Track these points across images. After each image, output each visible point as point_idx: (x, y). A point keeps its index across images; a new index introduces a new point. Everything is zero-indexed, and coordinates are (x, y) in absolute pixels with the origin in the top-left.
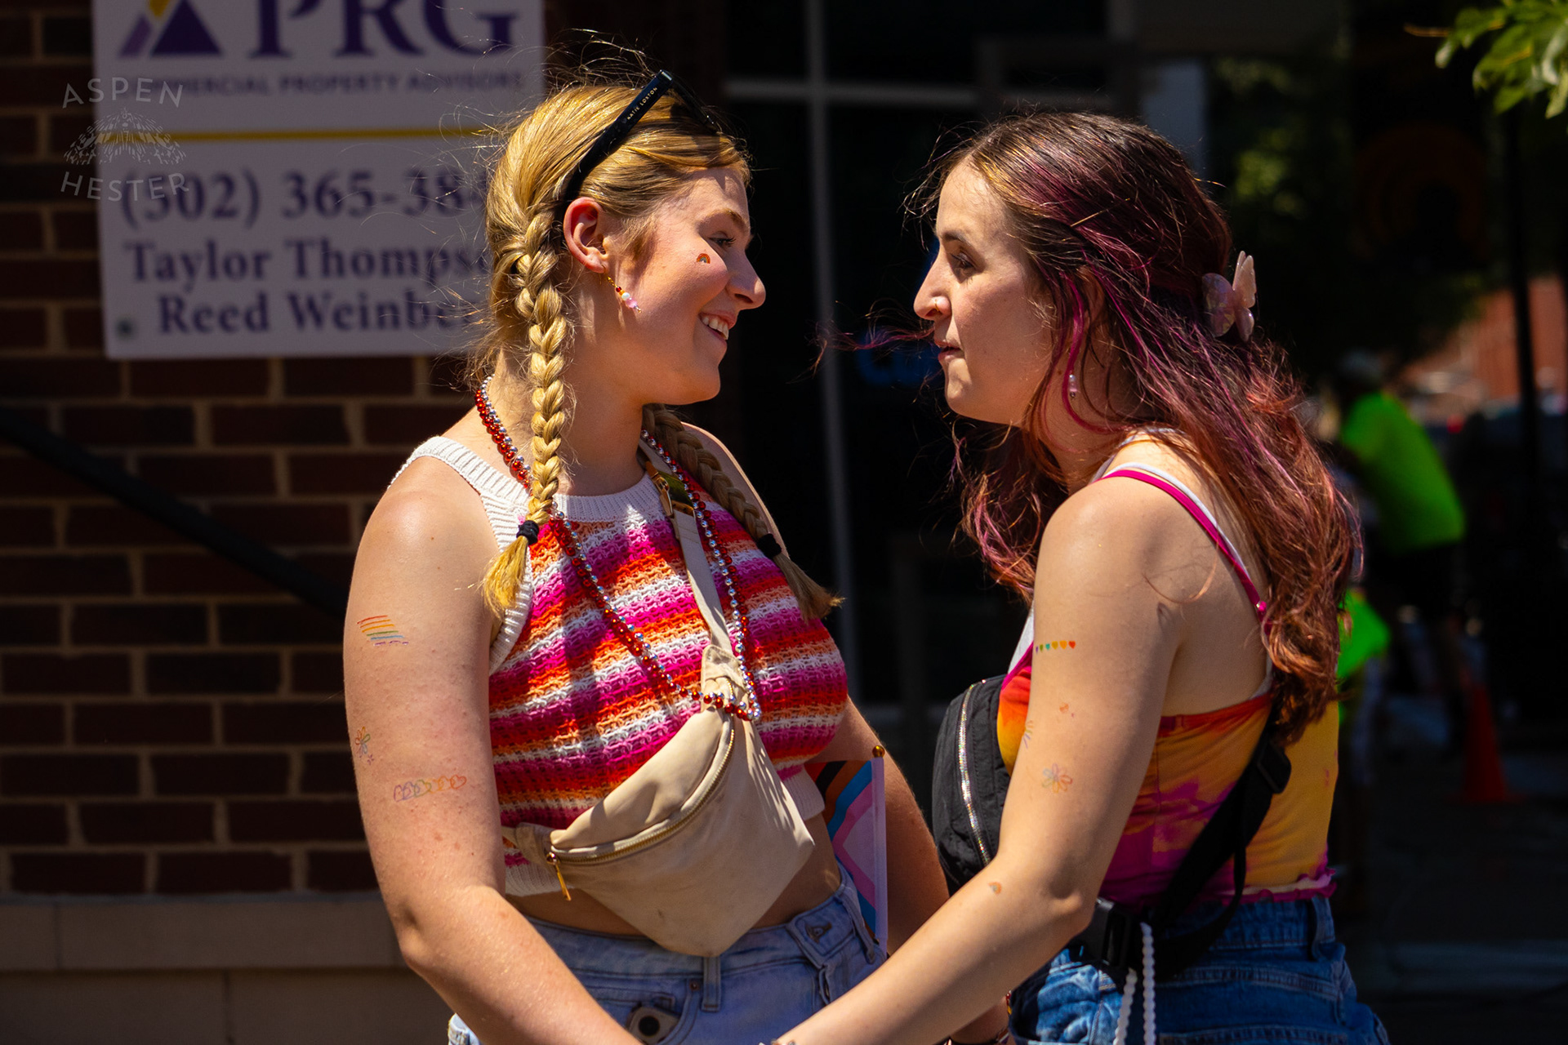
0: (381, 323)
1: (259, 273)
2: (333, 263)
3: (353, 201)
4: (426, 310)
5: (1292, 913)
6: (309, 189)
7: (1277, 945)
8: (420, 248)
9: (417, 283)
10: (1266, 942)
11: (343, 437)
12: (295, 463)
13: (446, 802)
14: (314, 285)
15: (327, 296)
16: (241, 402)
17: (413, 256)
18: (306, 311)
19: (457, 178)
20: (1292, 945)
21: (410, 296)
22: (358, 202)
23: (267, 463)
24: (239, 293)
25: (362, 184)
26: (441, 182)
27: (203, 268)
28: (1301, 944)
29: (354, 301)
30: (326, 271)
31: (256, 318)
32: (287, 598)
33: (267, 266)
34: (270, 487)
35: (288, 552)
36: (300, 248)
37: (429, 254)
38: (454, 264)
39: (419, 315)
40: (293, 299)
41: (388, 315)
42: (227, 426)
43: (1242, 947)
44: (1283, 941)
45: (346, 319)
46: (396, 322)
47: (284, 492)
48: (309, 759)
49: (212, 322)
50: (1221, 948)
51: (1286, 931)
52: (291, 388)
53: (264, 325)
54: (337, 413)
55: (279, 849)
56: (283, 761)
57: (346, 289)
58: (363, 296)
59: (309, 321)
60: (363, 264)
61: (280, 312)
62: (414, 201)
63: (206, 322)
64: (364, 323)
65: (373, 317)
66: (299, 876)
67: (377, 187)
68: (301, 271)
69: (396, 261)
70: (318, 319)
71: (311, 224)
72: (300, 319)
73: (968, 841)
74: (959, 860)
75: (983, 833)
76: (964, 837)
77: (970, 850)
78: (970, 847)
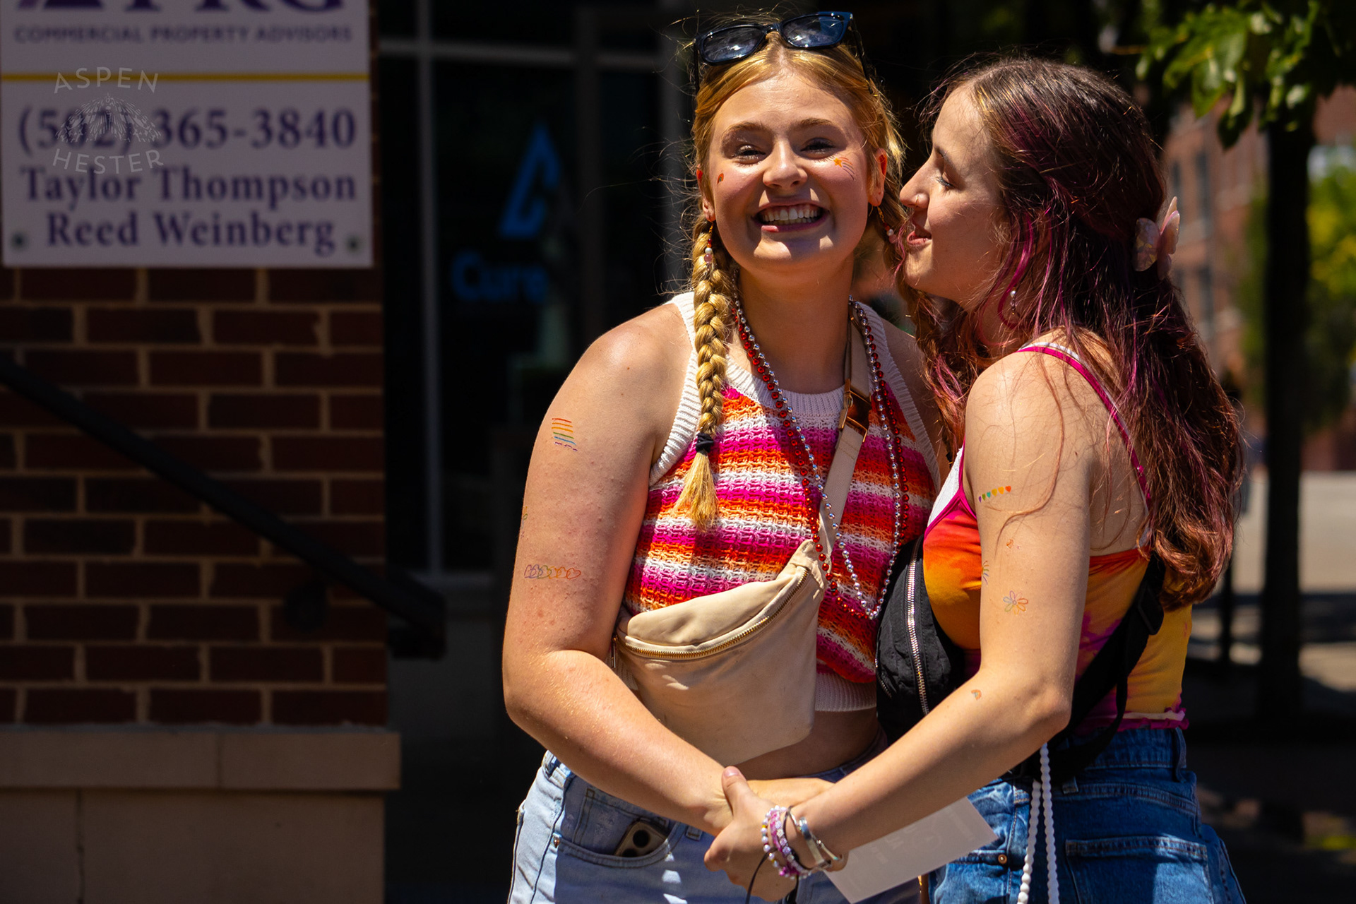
0: (231, 239)
1: (131, 194)
2: (192, 187)
3: (210, 134)
4: (267, 230)
5: (1162, 740)
6: (174, 124)
7: (1153, 766)
8: (265, 175)
9: (262, 206)
10: (1145, 762)
11: (195, 337)
12: (155, 358)
13: (557, 588)
14: (176, 206)
15: (187, 216)
16: (112, 305)
17: (259, 182)
18: (169, 229)
19: (296, 117)
20: (1163, 767)
21: (255, 217)
22: (214, 135)
23: (131, 358)
24: (114, 211)
25: (217, 120)
26: (283, 120)
27: (84, 190)
28: (1169, 767)
29: (209, 221)
30: (186, 194)
31: (128, 234)
32: (144, 473)
33: (138, 189)
34: (134, 379)
35: (146, 434)
36: (165, 173)
37: (272, 182)
38: (292, 189)
39: (261, 233)
40: (158, 218)
41: (237, 233)
42: (99, 326)
43: (1128, 766)
44: (1156, 762)
45: (201, 236)
46: (243, 239)
47: (144, 384)
48: (155, 610)
49: (91, 236)
50: (1111, 766)
51: (1159, 754)
52: (154, 294)
53: (134, 239)
54: (192, 316)
55: (126, 687)
56: (133, 613)
57: (202, 210)
58: (216, 216)
59: (171, 237)
60: (217, 188)
61: (147, 228)
62: (260, 136)
63: (86, 236)
64: (217, 239)
65: (224, 234)
66: (142, 710)
67: (229, 122)
68: (166, 194)
69: (244, 187)
70: (179, 236)
71: (176, 154)
72: (164, 236)
73: (907, 659)
74: (897, 675)
75: (921, 654)
76: (903, 656)
77: (908, 668)
78: (908, 665)
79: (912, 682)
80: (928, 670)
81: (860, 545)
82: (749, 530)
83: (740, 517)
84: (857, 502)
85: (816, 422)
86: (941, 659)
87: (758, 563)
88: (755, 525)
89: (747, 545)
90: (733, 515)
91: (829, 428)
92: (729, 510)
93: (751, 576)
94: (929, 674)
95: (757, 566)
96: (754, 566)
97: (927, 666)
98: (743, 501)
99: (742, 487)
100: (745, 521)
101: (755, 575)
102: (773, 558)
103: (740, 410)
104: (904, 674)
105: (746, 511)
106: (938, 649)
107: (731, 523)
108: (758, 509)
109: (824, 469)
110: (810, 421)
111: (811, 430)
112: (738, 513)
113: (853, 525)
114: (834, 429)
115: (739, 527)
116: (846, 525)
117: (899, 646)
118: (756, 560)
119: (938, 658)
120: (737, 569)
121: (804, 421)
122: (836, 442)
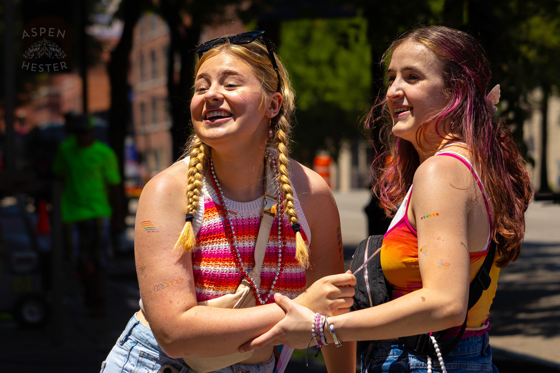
5: (480, 339)
7: (474, 353)
10: (471, 352)
20: (479, 352)
28: (481, 350)
43: (464, 354)
44: (476, 351)
50: (456, 355)
51: (477, 347)
73: (365, 294)
74: (360, 301)
75: (371, 292)
76: (363, 293)
77: (365, 298)
78: (365, 297)
79: (367, 304)
80: (374, 299)
81: (272, 272)
82: (223, 272)
83: (220, 267)
84: (270, 252)
85: (250, 215)
86: (380, 294)
87: (227, 287)
88: (226, 270)
89: (222, 280)
90: (216, 266)
91: (257, 217)
92: (215, 263)
93: (224, 293)
94: (375, 301)
95: (227, 288)
96: (225, 288)
97: (374, 297)
98: (221, 258)
99: (220, 252)
100: (221, 268)
101: (226, 292)
102: (234, 284)
103: (213, 213)
104: (363, 301)
105: (222, 263)
106: (379, 289)
107: (215, 269)
108: (228, 262)
109: (255, 237)
110: (248, 215)
111: (249, 219)
112: (218, 265)
113: (268, 263)
114: (259, 217)
115: (219, 271)
116: (265, 264)
117: (361, 288)
118: (226, 286)
119: (379, 293)
120: (218, 290)
121: (245, 215)
122: (260, 223)
